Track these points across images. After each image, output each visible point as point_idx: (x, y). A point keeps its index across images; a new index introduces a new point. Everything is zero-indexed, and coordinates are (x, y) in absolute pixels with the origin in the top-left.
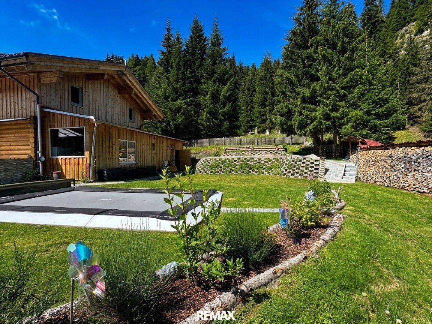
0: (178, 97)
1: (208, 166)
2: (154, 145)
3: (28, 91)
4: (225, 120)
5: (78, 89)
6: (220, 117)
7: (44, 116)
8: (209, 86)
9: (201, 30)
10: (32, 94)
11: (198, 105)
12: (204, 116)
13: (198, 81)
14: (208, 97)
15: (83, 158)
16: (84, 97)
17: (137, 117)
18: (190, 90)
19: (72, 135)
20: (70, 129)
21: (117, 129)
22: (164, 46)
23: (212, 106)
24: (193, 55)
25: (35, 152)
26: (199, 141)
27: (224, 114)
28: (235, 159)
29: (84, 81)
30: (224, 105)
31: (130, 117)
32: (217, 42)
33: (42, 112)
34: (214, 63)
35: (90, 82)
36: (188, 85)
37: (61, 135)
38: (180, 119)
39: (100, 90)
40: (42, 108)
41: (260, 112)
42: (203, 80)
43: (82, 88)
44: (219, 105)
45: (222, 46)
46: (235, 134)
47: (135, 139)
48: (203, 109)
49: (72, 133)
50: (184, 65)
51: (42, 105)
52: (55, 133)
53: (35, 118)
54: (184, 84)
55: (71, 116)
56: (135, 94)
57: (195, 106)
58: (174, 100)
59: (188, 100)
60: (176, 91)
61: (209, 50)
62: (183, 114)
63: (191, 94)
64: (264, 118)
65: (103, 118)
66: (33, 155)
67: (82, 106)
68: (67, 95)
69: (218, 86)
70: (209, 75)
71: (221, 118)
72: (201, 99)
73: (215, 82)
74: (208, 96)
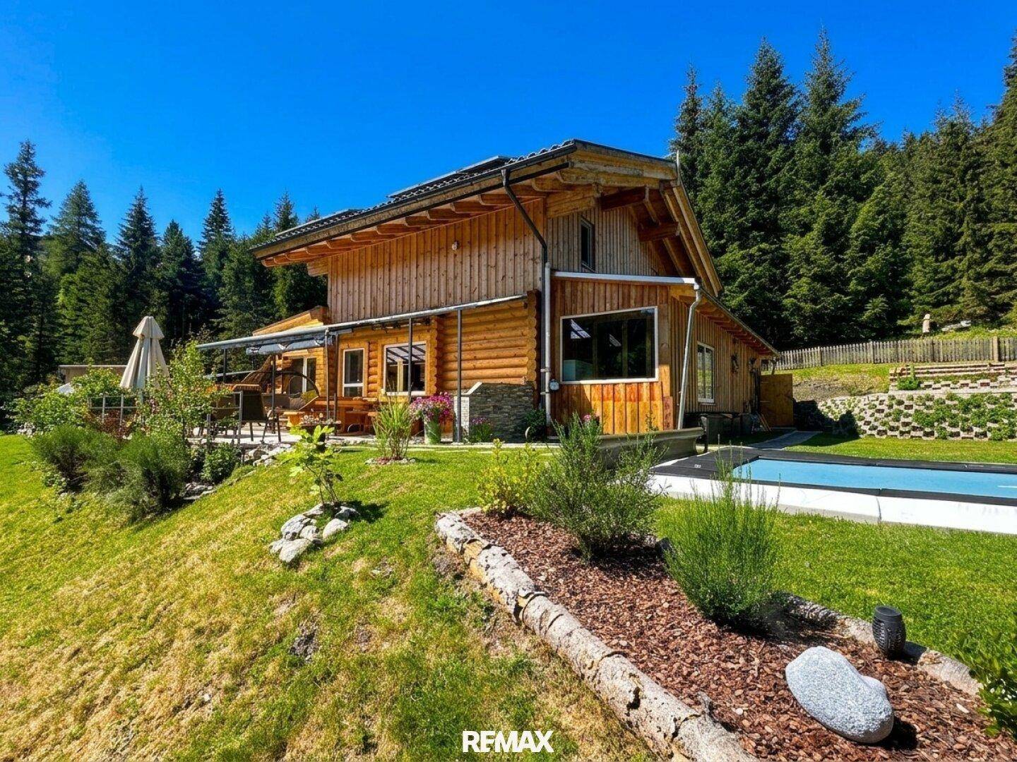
0: (725, 246)
1: (908, 415)
2: (733, 358)
4: (872, 294)
6: (855, 286)
7: (552, 290)
8: (815, 208)
11: (780, 260)
12: (802, 287)
14: (812, 237)
15: (651, 383)
16: (598, 248)
18: (756, 225)
23: (827, 258)
25: (538, 370)
27: (867, 278)
30: (868, 250)
33: (553, 279)
34: (826, 148)
35: (604, 215)
36: (752, 213)
39: (617, 231)
40: (554, 270)
41: (936, 272)
42: (795, 196)
43: (594, 227)
44: (850, 254)
45: (844, 101)
46: (900, 333)
47: (713, 342)
48: (797, 271)
50: (740, 162)
51: (555, 264)
53: (539, 295)
54: (743, 211)
55: (619, 284)
57: (774, 264)
59: (753, 250)
62: (743, 287)
63: (761, 234)
66: (534, 377)
67: (594, 268)
68: (577, 243)
69: (843, 205)
70: (811, 178)
71: (855, 290)
72: (794, 244)
73: (830, 195)
74: (814, 234)
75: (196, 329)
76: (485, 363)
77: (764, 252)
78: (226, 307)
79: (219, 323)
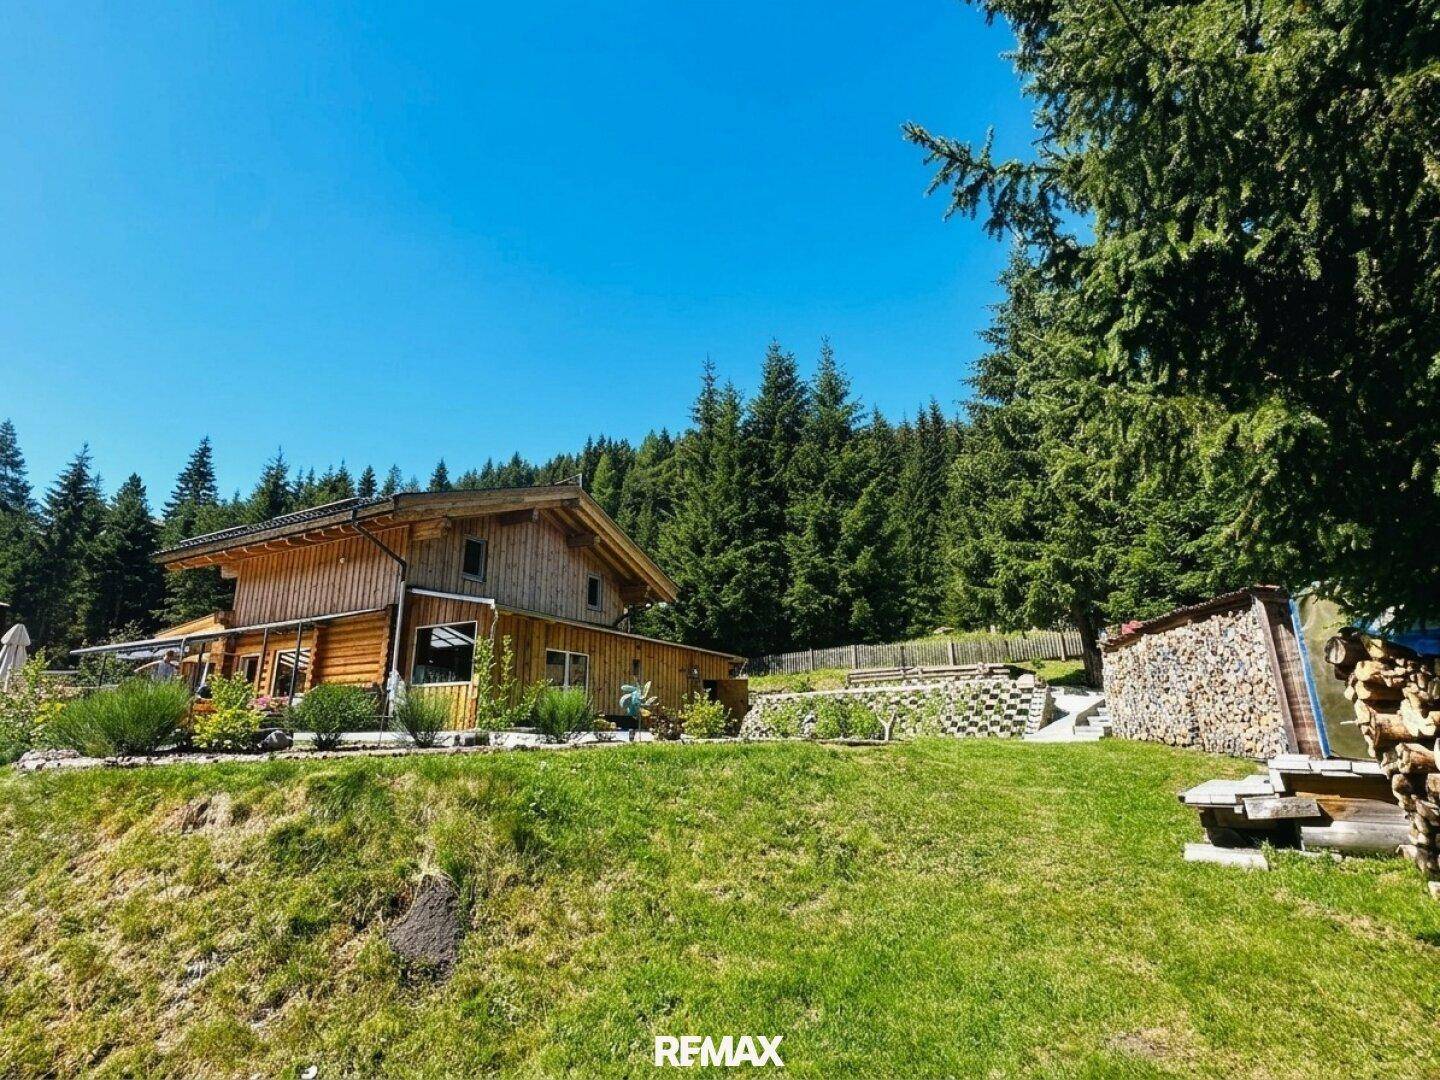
0: (727, 543)
2: (636, 663)
3: (390, 558)
4: (857, 595)
5: (479, 545)
6: (845, 587)
7: (411, 601)
8: (807, 508)
9: (789, 370)
10: (396, 563)
11: (782, 559)
12: (800, 585)
13: (780, 495)
14: (807, 536)
15: (467, 686)
16: (490, 560)
17: (609, 597)
18: (761, 521)
19: (457, 642)
20: (451, 627)
21: (543, 626)
22: (697, 419)
23: (818, 560)
24: (768, 435)
25: (386, 675)
26: (785, 657)
27: (854, 578)
29: (493, 530)
30: (852, 554)
31: (593, 598)
32: (833, 392)
33: (408, 595)
35: (505, 529)
37: (436, 644)
38: (729, 598)
39: (525, 543)
40: (408, 587)
42: (791, 494)
43: (487, 543)
44: (837, 554)
45: (848, 401)
47: (586, 649)
48: (795, 570)
49: (457, 637)
50: (743, 460)
51: (412, 581)
52: (426, 635)
53: (395, 607)
55: (456, 602)
56: (603, 544)
57: (775, 562)
58: (716, 551)
59: (756, 547)
60: (722, 526)
61: (813, 416)
62: (739, 583)
63: (764, 530)
65: (526, 604)
67: (485, 580)
68: (457, 558)
69: (834, 504)
70: (811, 477)
71: (844, 593)
72: (789, 542)
73: (827, 494)
74: (809, 533)
75: (120, 626)
76: (355, 668)
77: (766, 549)
78: (174, 595)
79: (161, 616)
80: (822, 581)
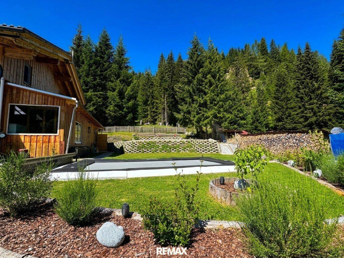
0: (88, 89)
1: (136, 147)
2: (89, 128)
4: (129, 112)
5: (28, 68)
6: (125, 110)
8: (116, 85)
9: (108, 40)
11: (106, 98)
12: (111, 108)
13: (106, 78)
14: (115, 93)
15: (55, 136)
16: (33, 77)
18: (99, 85)
23: (118, 100)
27: (128, 108)
28: (157, 142)
29: (34, 63)
30: (129, 100)
32: (121, 53)
35: (38, 64)
36: (97, 81)
40: (5, 81)
41: (144, 109)
42: (112, 79)
43: (32, 68)
44: (125, 100)
45: (125, 57)
46: (136, 124)
48: (110, 102)
50: (95, 63)
51: (5, 79)
54: (95, 79)
55: (43, 94)
56: (71, 82)
57: (104, 99)
59: (98, 93)
60: (86, 83)
62: (94, 105)
63: (101, 88)
64: (146, 113)
68: (22, 73)
69: (124, 86)
70: (116, 75)
72: (110, 94)
73: (120, 82)
77: (101, 95)
80: (120, 107)
